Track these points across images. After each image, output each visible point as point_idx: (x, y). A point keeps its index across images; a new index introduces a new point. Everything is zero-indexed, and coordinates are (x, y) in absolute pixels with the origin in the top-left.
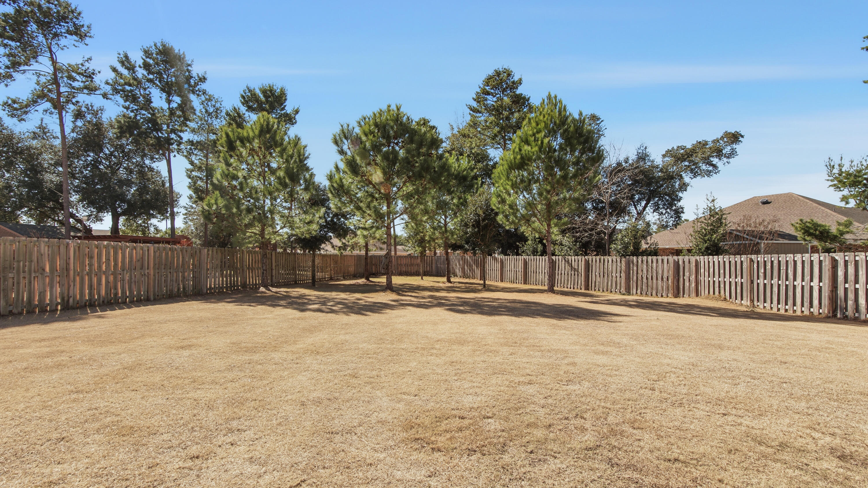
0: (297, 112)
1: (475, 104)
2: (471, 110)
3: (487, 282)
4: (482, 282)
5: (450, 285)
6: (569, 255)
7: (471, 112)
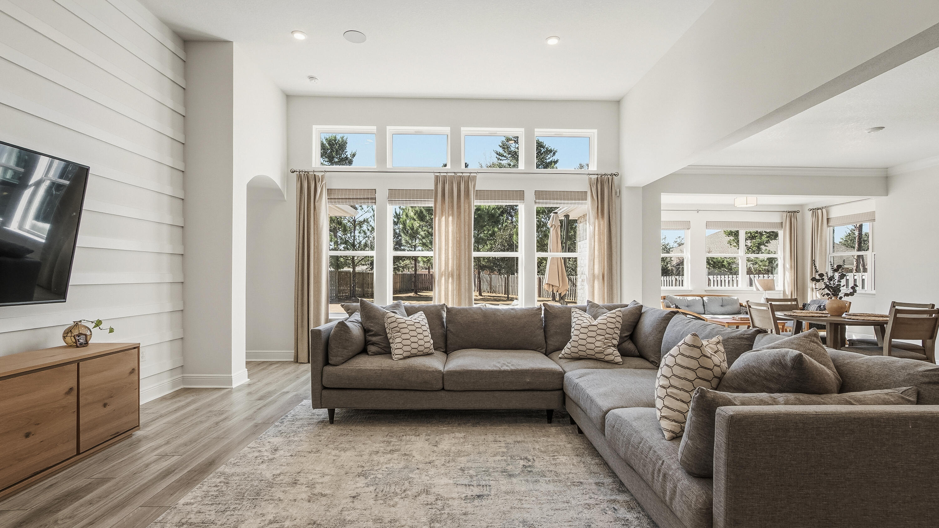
0: (354, 155)
1: (501, 151)
2: (497, 154)
3: (509, 296)
4: (507, 296)
5: (481, 297)
6: (572, 275)
7: (498, 156)
